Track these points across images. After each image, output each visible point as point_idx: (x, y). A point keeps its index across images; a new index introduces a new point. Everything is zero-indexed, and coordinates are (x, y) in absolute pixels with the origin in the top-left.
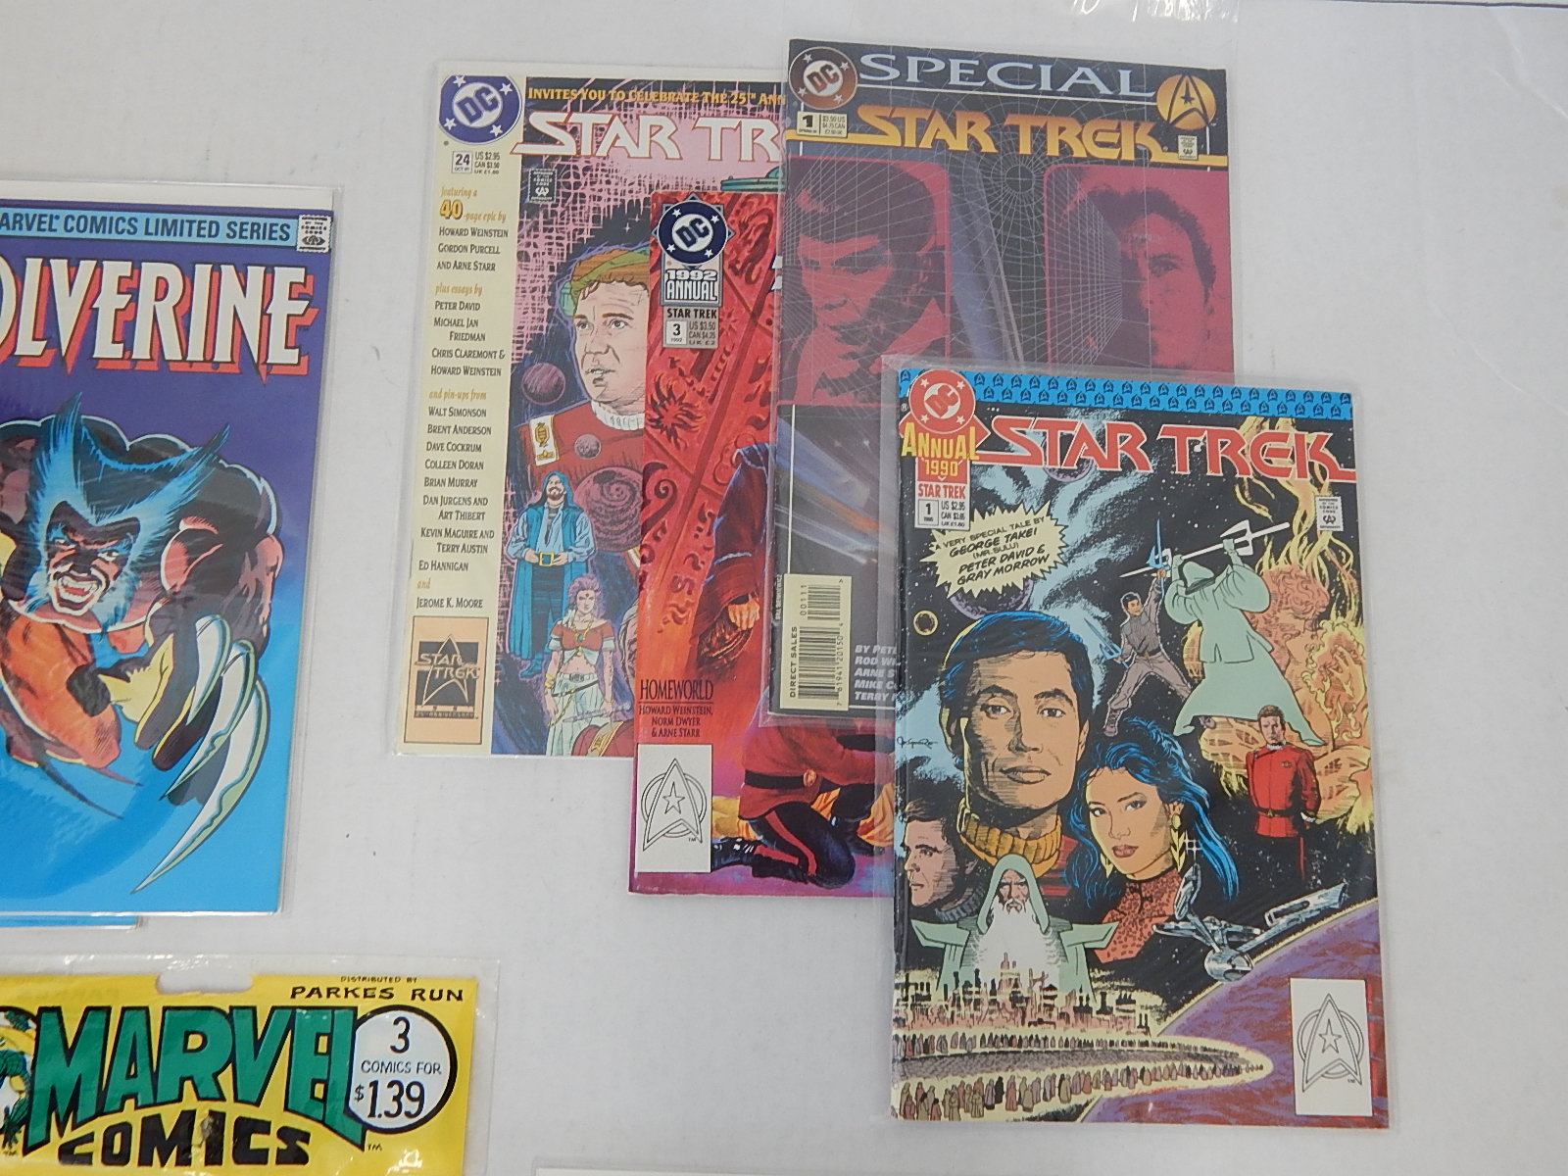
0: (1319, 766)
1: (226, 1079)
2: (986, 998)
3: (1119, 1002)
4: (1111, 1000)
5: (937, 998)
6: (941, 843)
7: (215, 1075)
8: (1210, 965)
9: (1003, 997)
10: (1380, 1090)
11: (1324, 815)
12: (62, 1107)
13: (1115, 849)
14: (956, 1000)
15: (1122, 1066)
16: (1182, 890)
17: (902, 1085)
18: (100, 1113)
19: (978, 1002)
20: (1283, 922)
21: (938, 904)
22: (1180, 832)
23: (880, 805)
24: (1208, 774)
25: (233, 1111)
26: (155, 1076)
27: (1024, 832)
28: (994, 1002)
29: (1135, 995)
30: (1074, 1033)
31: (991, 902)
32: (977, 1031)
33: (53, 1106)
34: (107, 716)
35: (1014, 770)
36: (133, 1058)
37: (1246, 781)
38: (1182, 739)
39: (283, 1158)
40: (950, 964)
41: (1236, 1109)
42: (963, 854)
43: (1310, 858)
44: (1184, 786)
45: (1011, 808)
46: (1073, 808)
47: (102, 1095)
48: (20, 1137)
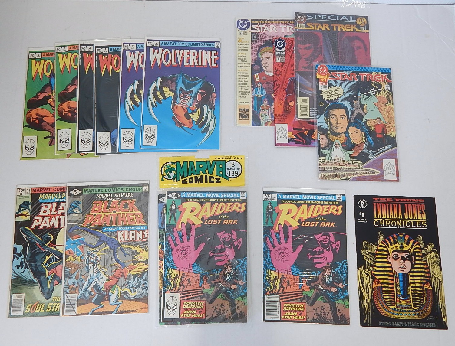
0: (387, 126)
1: (207, 171)
2: (333, 161)
3: (355, 162)
4: (354, 162)
5: (326, 161)
6: (325, 138)
7: (205, 171)
8: (369, 157)
9: (336, 161)
10: (398, 176)
11: (387, 134)
12: (182, 175)
13: (354, 139)
14: (329, 162)
15: (356, 172)
16: (365, 146)
17: (321, 174)
18: (188, 176)
19: (332, 162)
20: (381, 151)
21: (325, 147)
22: (364, 136)
23: (315, 133)
24: (368, 128)
25: (208, 175)
26: (196, 171)
27: (339, 136)
28: (335, 162)
29: (357, 161)
30: (348, 167)
31: (334, 147)
32: (332, 166)
33: (180, 175)
34: (191, 120)
35: (337, 127)
36: (192, 168)
37: (375, 129)
38: (364, 122)
39: (216, 182)
40: (327, 156)
41: (374, 179)
42: (329, 140)
43: (385, 141)
44: (365, 130)
45: (337, 133)
46: (347, 133)
47: (188, 173)
48: (175, 179)
